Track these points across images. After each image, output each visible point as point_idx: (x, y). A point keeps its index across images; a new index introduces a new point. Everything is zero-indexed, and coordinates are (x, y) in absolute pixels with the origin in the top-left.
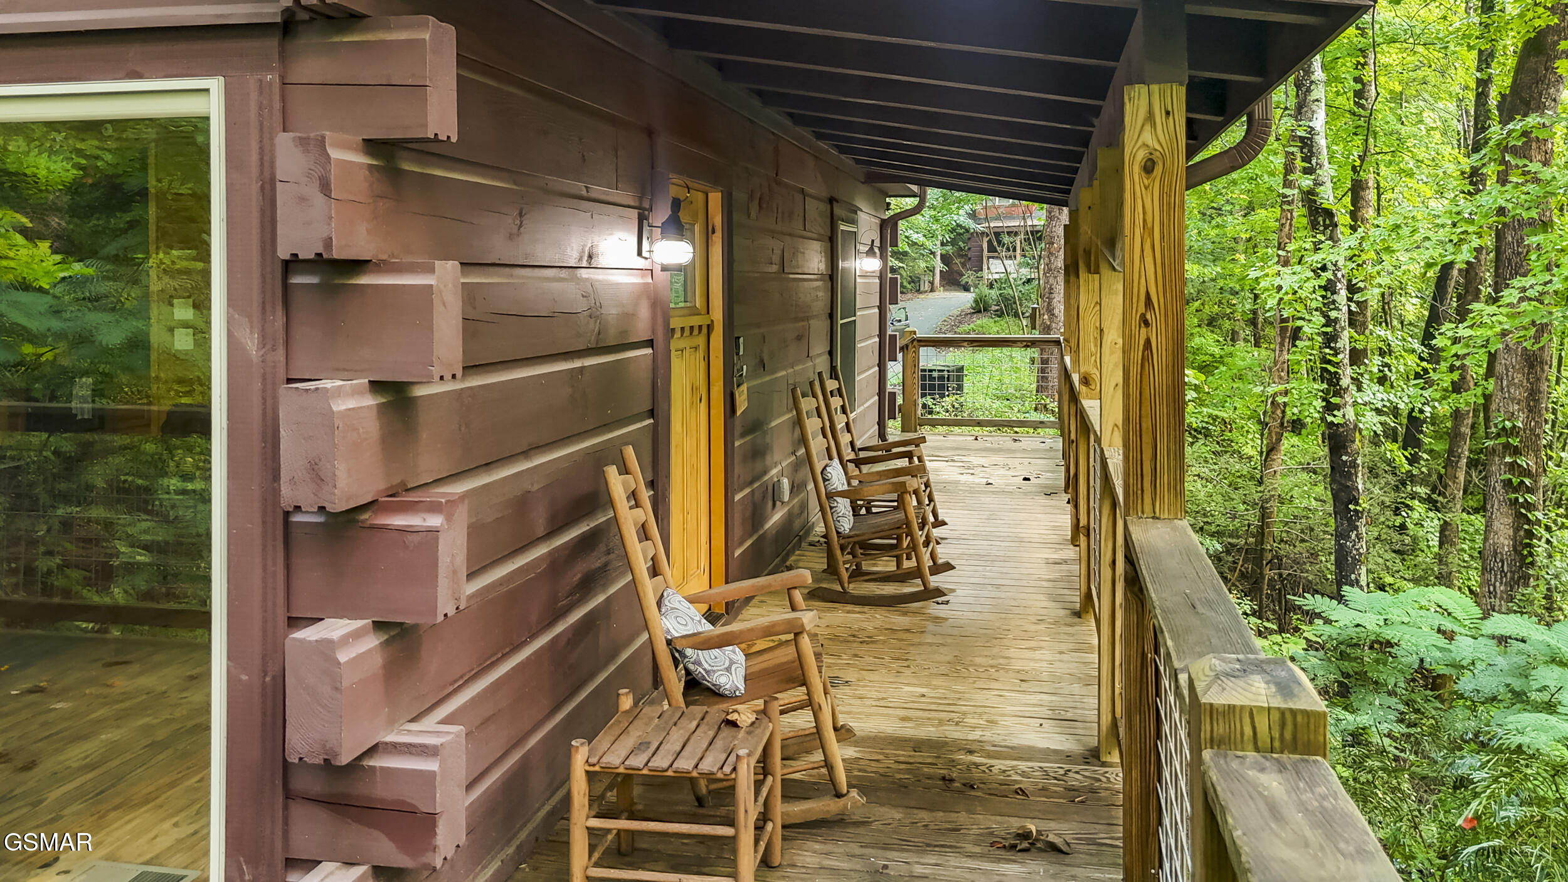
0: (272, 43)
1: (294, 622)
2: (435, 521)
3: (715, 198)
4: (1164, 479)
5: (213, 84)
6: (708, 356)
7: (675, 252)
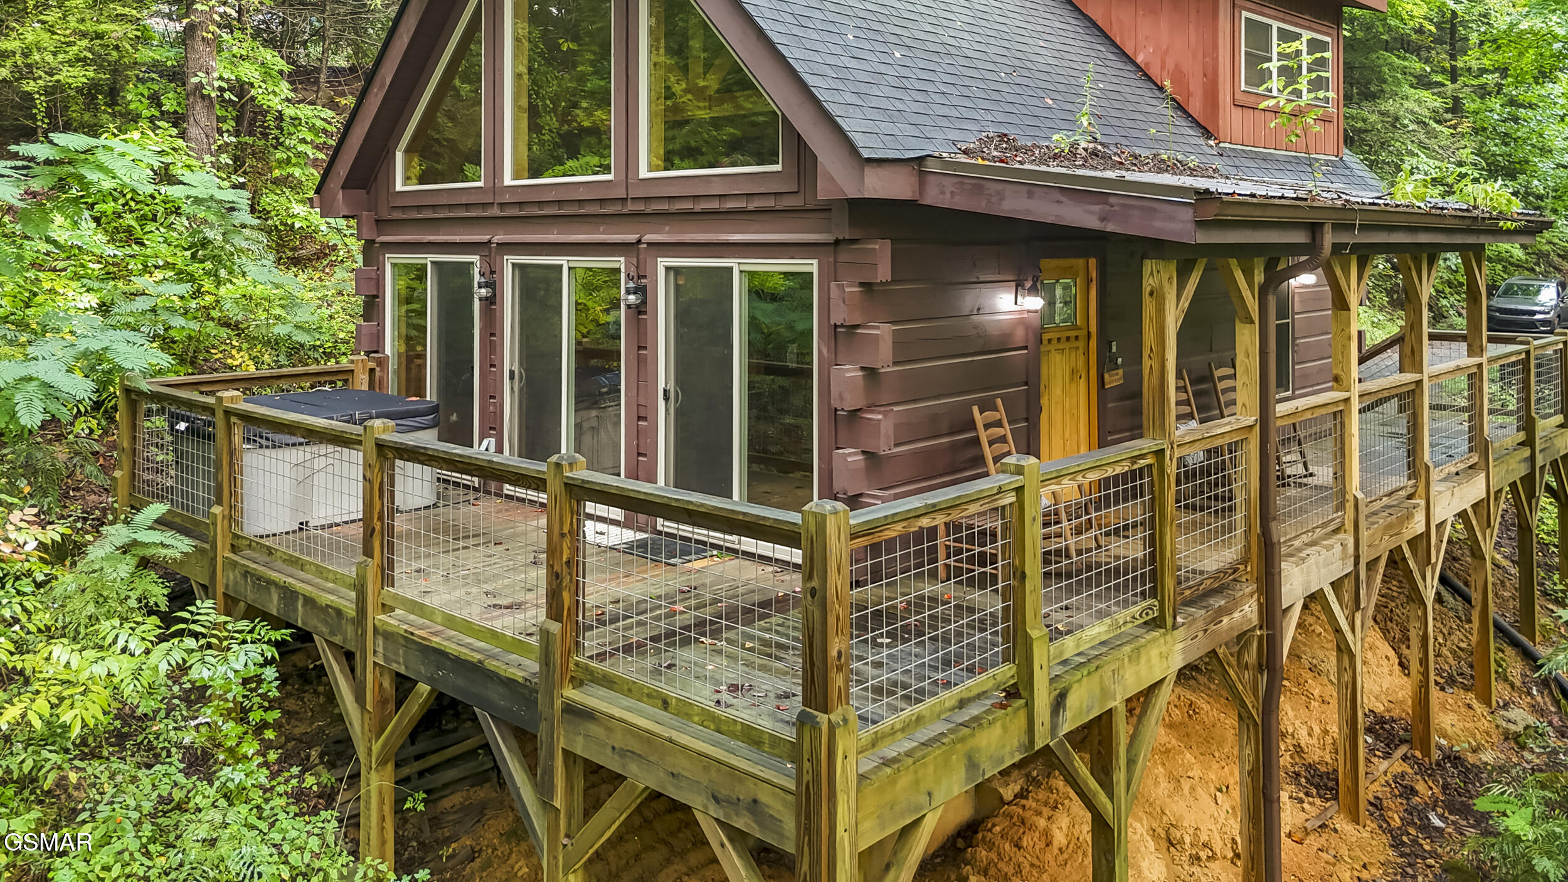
0: (832, 248)
1: (838, 448)
2: (880, 417)
3: (1093, 262)
4: (1157, 423)
5: (815, 262)
6: (1087, 353)
7: (1035, 303)
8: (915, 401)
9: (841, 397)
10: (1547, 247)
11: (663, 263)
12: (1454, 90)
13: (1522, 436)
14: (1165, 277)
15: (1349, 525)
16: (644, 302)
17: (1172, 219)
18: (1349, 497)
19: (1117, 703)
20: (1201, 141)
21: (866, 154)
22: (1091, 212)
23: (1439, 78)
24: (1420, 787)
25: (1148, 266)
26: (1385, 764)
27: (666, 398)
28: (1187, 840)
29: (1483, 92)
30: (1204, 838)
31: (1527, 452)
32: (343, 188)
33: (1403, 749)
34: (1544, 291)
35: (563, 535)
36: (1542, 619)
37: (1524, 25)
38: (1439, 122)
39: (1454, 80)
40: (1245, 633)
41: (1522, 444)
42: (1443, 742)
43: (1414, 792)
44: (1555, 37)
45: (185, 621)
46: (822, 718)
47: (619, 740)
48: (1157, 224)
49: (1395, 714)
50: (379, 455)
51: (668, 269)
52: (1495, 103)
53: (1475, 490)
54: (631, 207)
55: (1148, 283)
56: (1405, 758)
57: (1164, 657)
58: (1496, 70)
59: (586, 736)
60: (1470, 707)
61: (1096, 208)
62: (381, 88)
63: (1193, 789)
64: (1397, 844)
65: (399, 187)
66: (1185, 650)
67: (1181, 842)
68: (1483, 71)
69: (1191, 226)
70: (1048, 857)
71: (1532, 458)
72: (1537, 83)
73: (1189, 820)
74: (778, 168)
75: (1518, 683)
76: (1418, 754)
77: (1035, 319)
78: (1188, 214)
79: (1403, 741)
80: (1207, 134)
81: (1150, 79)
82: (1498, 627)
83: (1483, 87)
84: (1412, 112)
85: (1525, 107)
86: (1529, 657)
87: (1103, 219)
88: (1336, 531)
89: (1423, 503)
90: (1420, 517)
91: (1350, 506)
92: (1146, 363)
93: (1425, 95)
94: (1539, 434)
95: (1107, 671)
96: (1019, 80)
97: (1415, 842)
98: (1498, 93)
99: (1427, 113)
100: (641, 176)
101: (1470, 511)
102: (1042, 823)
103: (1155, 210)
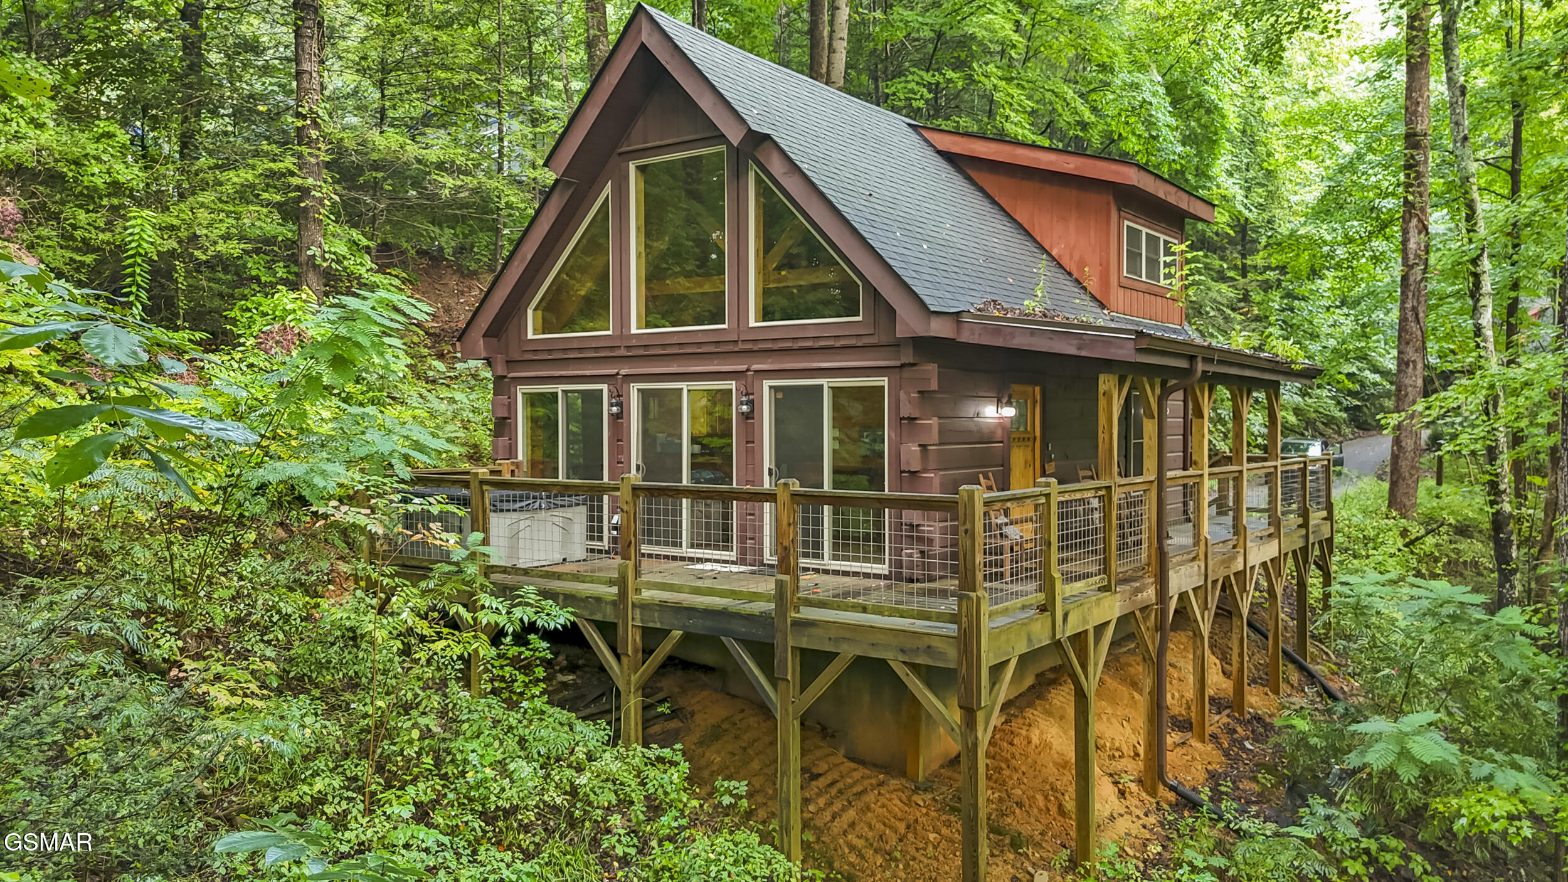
0: (899, 370)
3: (1037, 389)
5: (886, 379)
6: (1033, 450)
7: (1009, 412)
8: (946, 469)
9: (908, 463)
10: (1314, 415)
11: (767, 384)
12: (1246, 284)
13: (1300, 521)
14: (1112, 383)
15: (1202, 556)
16: (752, 411)
17: (1121, 347)
18: (1202, 538)
19: (1089, 628)
20: (1099, 310)
21: (932, 309)
22: (1071, 345)
23: (1231, 274)
24: (1239, 729)
25: (1102, 378)
26: (1217, 717)
27: (770, 474)
28: (1108, 745)
29: (1266, 286)
30: (1117, 745)
31: (1303, 532)
32: (484, 336)
33: (1228, 711)
34: (1311, 449)
35: (789, 525)
36: (1310, 649)
37: (1302, 232)
38: (1233, 310)
39: (1244, 276)
40: (1148, 606)
41: (1300, 526)
42: (1251, 710)
43: (1235, 731)
44: (1325, 242)
45: (522, 597)
46: (973, 595)
47: (833, 633)
48: (1113, 350)
49: (1221, 696)
50: (633, 495)
51: (771, 387)
52: (1276, 295)
53: (1271, 550)
54: (741, 346)
55: (1102, 388)
56: (1228, 716)
57: (1111, 608)
58: (1277, 268)
59: (809, 636)
60: (1266, 694)
61: (1075, 342)
62: (522, 261)
63: (1108, 719)
64: (1226, 754)
65: (530, 336)
66: (1121, 607)
67: (1104, 746)
68: (1268, 268)
69: (1133, 352)
70: (1029, 750)
71: (1307, 537)
72: (1309, 279)
73: (1108, 734)
74: (859, 318)
75: (1296, 685)
76: (1237, 715)
77: (1008, 423)
78: (1131, 345)
79: (1227, 707)
80: (1103, 306)
81: (1061, 266)
82: (1284, 651)
83: (1266, 281)
84: (1215, 301)
85: (1299, 299)
86: (1302, 668)
87: (1079, 349)
88: (1194, 559)
89: (1242, 551)
90: (1240, 559)
91: (1202, 544)
92: (1101, 436)
93: (1223, 287)
94: (1312, 522)
95: (1086, 606)
96: (991, 265)
97: (1237, 754)
98: (1278, 287)
99: (1225, 301)
100: (751, 325)
101: (1269, 563)
102: (1024, 732)
103: (1110, 342)
